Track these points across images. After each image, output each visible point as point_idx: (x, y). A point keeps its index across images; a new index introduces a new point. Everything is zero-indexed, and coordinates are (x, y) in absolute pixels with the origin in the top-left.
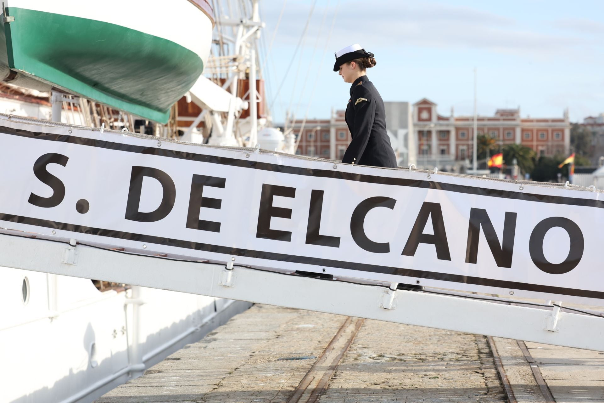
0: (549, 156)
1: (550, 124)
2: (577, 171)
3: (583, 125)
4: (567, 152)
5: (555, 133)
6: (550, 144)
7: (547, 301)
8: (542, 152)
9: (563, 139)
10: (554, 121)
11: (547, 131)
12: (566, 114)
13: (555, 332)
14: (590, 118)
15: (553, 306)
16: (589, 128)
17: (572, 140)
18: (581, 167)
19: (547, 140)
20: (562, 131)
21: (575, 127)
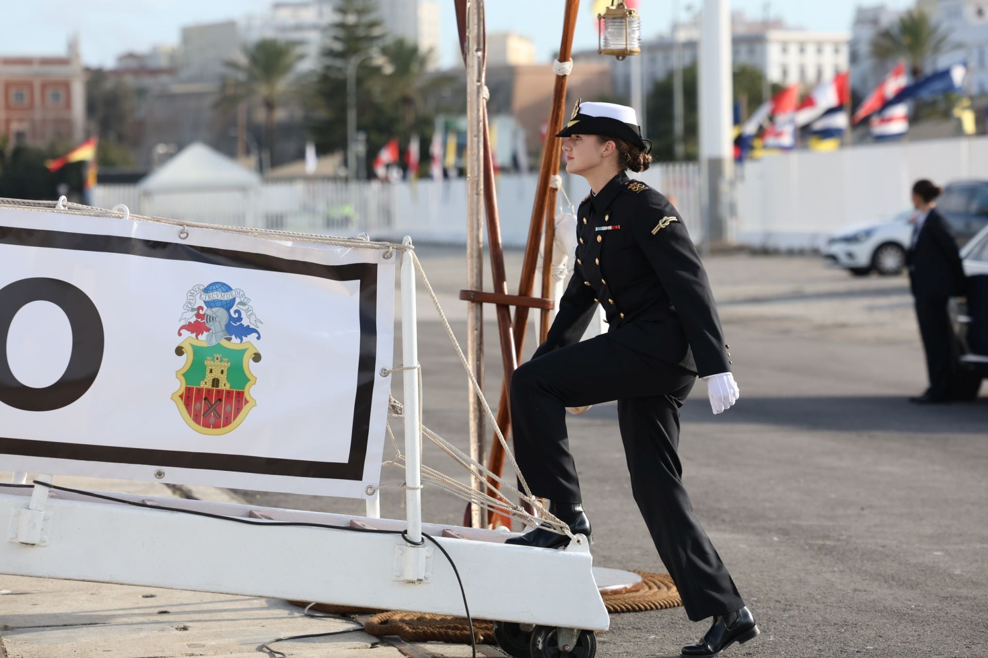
0: (37, 143)
1: (36, 68)
2: (104, 179)
3: (116, 73)
4: (79, 134)
5: (49, 92)
6: (38, 115)
7: (19, 474)
8: (20, 135)
9: (68, 105)
10: (46, 61)
11: (30, 85)
12: (73, 46)
13: (38, 546)
14: (131, 56)
15: (33, 486)
16: (130, 81)
17: (91, 107)
18: (113, 171)
19: (31, 107)
20: (66, 85)
21: (96, 77)
